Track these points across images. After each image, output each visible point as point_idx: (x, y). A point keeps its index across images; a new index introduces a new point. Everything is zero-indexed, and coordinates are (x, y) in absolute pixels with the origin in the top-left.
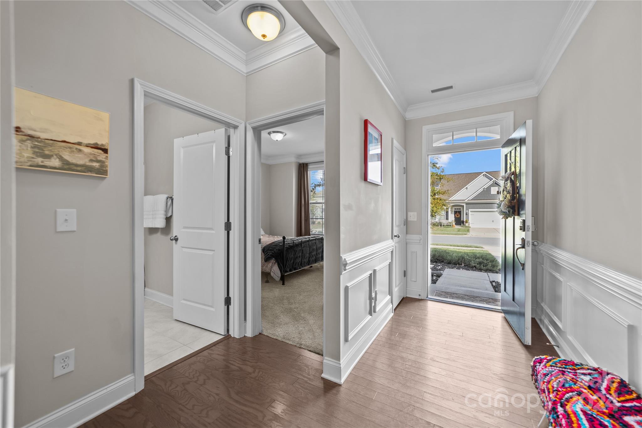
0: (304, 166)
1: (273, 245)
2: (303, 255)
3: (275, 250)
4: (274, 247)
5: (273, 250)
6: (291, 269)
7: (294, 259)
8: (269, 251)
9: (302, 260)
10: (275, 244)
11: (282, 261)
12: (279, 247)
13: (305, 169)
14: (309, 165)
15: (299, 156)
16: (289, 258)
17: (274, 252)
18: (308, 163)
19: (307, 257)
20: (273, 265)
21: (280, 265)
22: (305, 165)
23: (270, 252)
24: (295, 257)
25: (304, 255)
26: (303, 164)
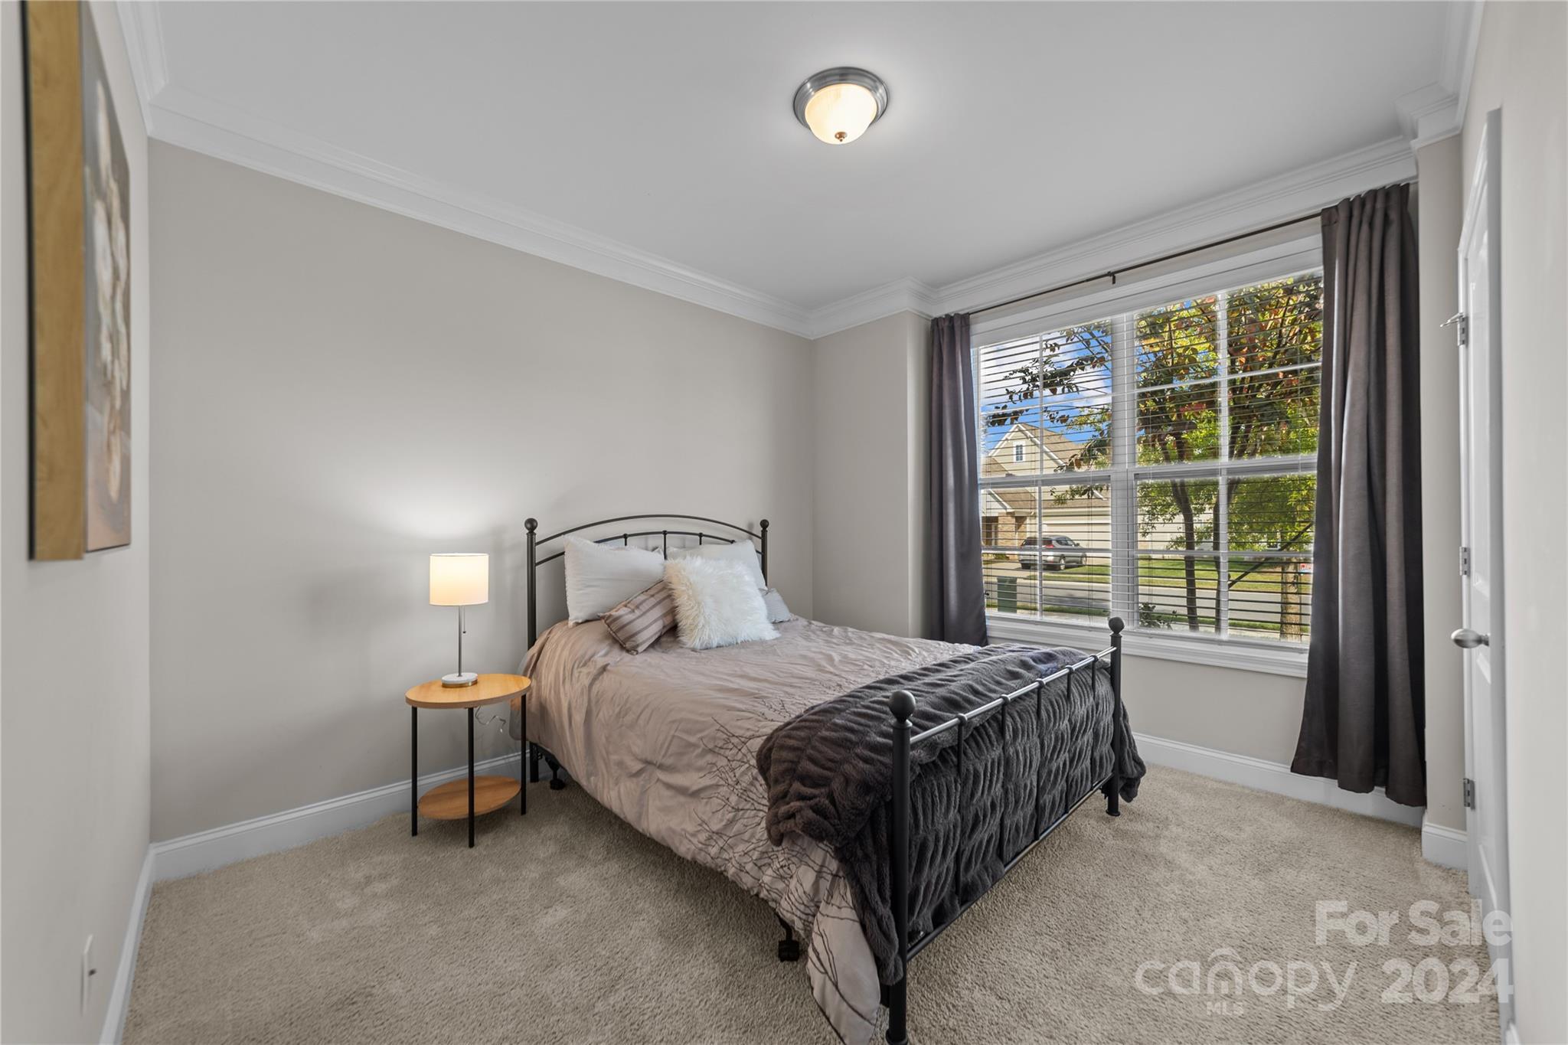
0: (952, 328)
1: (824, 739)
2: (1011, 786)
3: (837, 785)
4: (830, 753)
5: (824, 782)
6: (947, 903)
7: (963, 833)
8: (797, 786)
9: (1008, 822)
10: (837, 727)
11: (887, 870)
12: (866, 760)
13: (958, 338)
14: (976, 323)
15: (933, 286)
16: (931, 839)
17: (831, 797)
18: (969, 314)
19: (1031, 790)
20: (825, 885)
21: (874, 912)
22: (957, 324)
23: (802, 797)
24: (970, 817)
25: (1017, 786)
26: (950, 319)
